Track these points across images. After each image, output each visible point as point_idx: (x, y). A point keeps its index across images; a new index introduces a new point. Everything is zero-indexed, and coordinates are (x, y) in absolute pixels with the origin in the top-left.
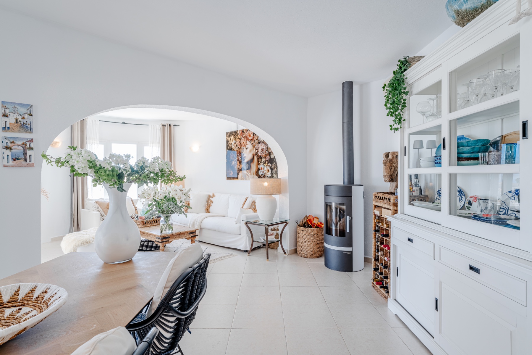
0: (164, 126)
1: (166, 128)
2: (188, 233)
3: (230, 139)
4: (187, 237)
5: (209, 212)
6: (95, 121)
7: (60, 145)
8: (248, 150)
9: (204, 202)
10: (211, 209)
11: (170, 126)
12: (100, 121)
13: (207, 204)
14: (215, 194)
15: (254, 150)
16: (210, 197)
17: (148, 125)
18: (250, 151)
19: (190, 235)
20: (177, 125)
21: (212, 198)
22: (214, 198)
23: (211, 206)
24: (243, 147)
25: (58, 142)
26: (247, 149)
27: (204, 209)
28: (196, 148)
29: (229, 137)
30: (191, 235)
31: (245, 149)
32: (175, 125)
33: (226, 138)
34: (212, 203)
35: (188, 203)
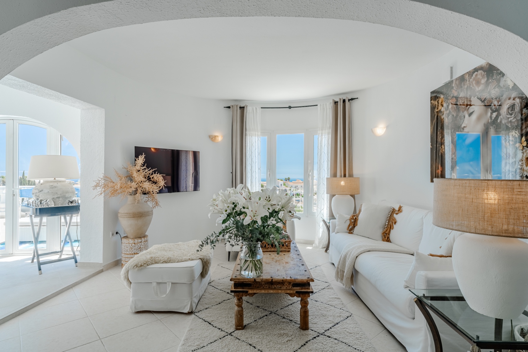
0: (336, 103)
1: (339, 103)
2: (293, 284)
3: (437, 103)
4: (290, 291)
5: (388, 240)
6: (256, 109)
7: (220, 139)
8: (474, 117)
9: (382, 220)
10: (393, 235)
11: (344, 101)
12: (261, 108)
13: (387, 223)
14: (403, 209)
15: (489, 114)
16: (393, 211)
17: (317, 105)
19: (295, 288)
20: (354, 99)
21: (397, 214)
22: (400, 215)
23: (393, 229)
24: (463, 112)
25: (217, 136)
26: (470, 115)
27: (379, 233)
28: (380, 130)
29: (436, 100)
30: (298, 289)
31: (467, 116)
32: (352, 99)
33: (431, 103)
34: (395, 223)
35: (356, 218)
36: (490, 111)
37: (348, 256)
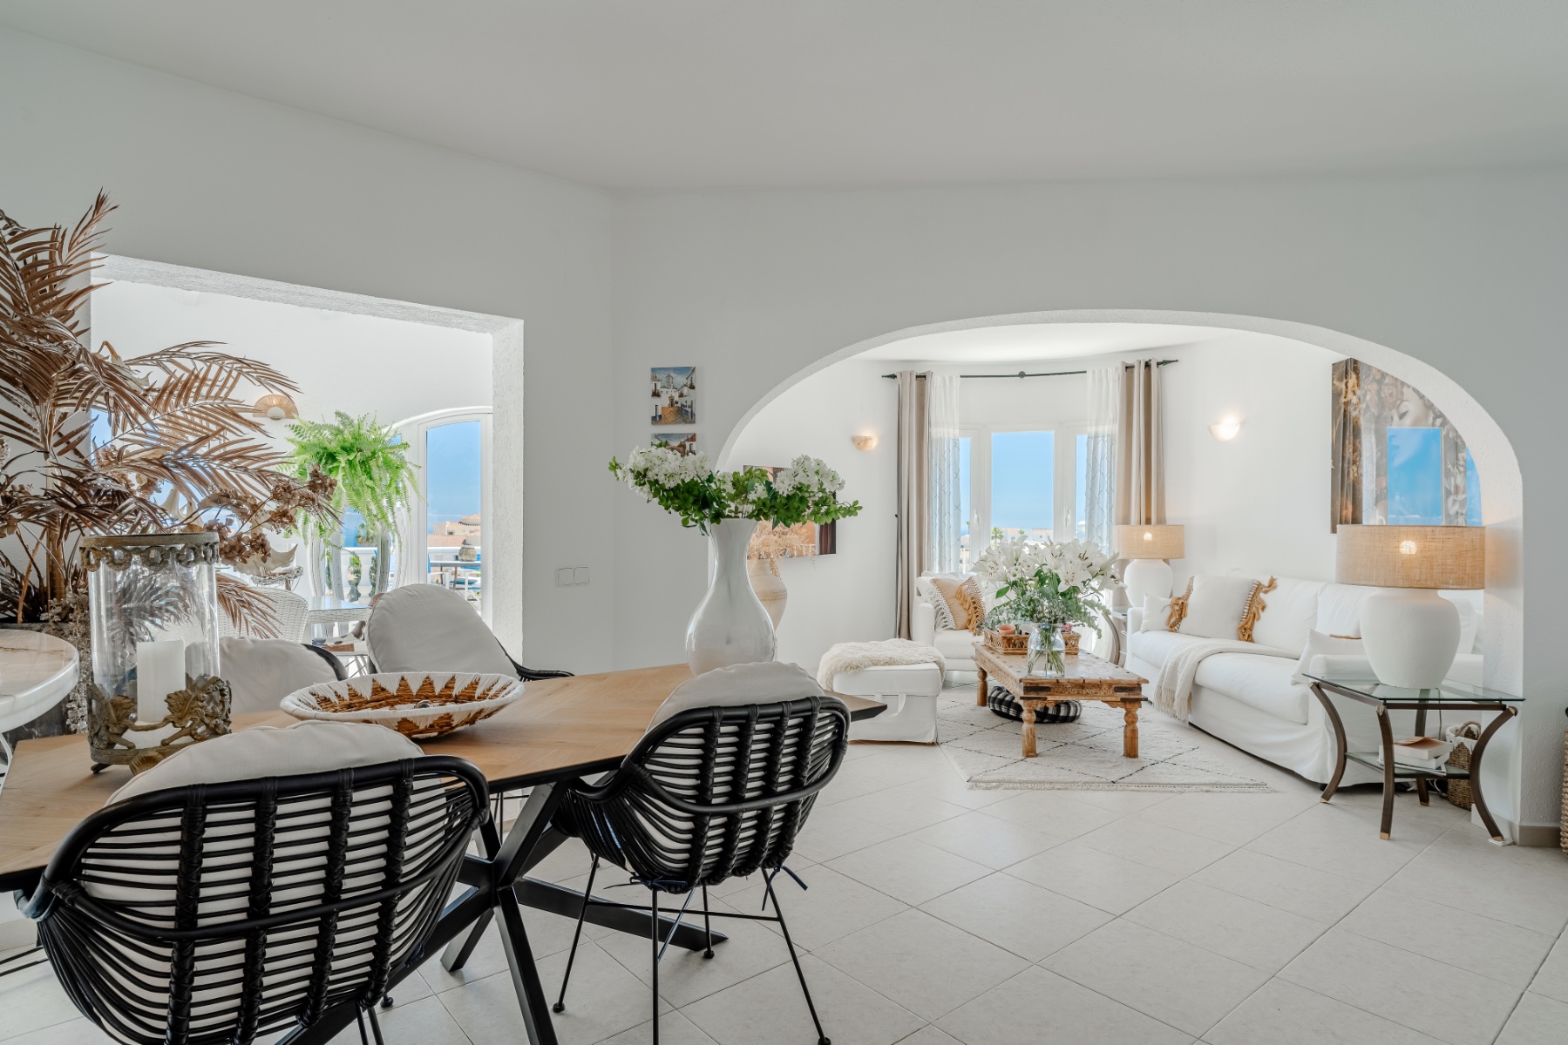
0: (1129, 368)
1: (1136, 370)
2: (1114, 686)
3: (1344, 387)
4: (1109, 699)
5: (1250, 639)
6: (951, 378)
7: (874, 444)
8: (1408, 420)
9: (1237, 605)
10: (1259, 629)
11: (1147, 365)
12: (961, 377)
13: (1246, 611)
14: (1279, 582)
15: (1431, 420)
16: (1259, 587)
17: (1085, 372)
18: (1416, 423)
19: (1118, 694)
20: (1170, 362)
21: (1266, 592)
22: (1272, 594)
23: (1259, 619)
24: (1390, 410)
25: (870, 439)
26: (1402, 416)
27: (1233, 626)
28: (1228, 428)
29: (1342, 381)
30: (1123, 695)
31: (1396, 418)
32: (1165, 362)
33: (1333, 385)
34: (1263, 608)
35: (1183, 603)
36: (1431, 416)
37: (1181, 663)
